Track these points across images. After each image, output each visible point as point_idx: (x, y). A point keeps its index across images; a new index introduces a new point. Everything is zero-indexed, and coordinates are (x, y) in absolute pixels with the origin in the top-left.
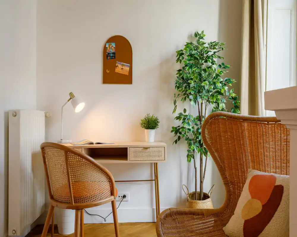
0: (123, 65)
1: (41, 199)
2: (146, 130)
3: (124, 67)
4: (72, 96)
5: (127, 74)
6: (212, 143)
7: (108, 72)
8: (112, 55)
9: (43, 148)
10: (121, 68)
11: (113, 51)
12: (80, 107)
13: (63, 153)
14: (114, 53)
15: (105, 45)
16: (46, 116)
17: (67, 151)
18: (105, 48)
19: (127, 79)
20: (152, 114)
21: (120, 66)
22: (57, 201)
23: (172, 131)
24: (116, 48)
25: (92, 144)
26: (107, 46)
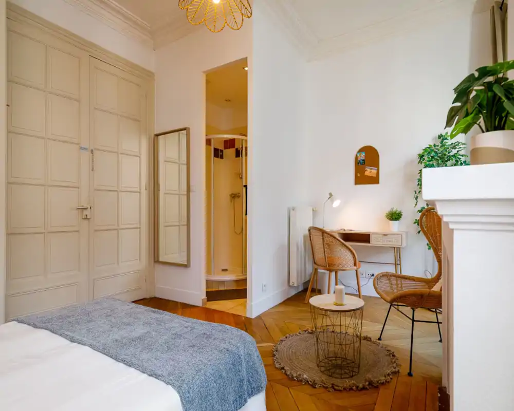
0: (371, 169)
1: (310, 269)
2: (391, 221)
3: (372, 171)
4: (331, 195)
5: (375, 175)
6: (428, 230)
7: (359, 175)
8: (362, 162)
9: (309, 230)
10: (370, 172)
11: (363, 159)
12: (336, 203)
13: (321, 232)
14: (364, 160)
15: (357, 155)
16: (313, 210)
17: (323, 232)
18: (357, 157)
19: (375, 180)
20: (397, 208)
21: (369, 170)
22: (318, 265)
23: (415, 223)
24: (365, 156)
25: (345, 230)
26: (358, 155)
